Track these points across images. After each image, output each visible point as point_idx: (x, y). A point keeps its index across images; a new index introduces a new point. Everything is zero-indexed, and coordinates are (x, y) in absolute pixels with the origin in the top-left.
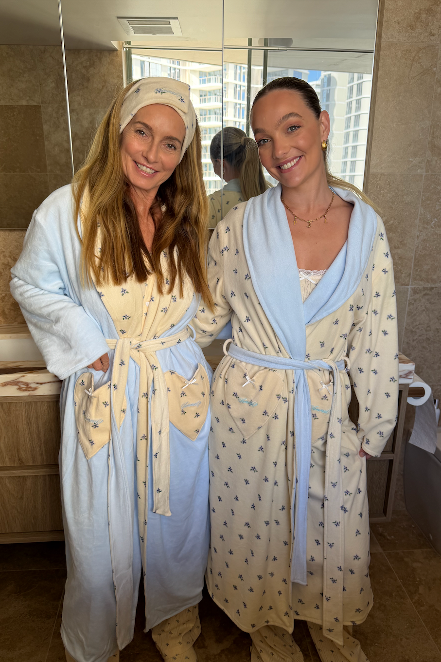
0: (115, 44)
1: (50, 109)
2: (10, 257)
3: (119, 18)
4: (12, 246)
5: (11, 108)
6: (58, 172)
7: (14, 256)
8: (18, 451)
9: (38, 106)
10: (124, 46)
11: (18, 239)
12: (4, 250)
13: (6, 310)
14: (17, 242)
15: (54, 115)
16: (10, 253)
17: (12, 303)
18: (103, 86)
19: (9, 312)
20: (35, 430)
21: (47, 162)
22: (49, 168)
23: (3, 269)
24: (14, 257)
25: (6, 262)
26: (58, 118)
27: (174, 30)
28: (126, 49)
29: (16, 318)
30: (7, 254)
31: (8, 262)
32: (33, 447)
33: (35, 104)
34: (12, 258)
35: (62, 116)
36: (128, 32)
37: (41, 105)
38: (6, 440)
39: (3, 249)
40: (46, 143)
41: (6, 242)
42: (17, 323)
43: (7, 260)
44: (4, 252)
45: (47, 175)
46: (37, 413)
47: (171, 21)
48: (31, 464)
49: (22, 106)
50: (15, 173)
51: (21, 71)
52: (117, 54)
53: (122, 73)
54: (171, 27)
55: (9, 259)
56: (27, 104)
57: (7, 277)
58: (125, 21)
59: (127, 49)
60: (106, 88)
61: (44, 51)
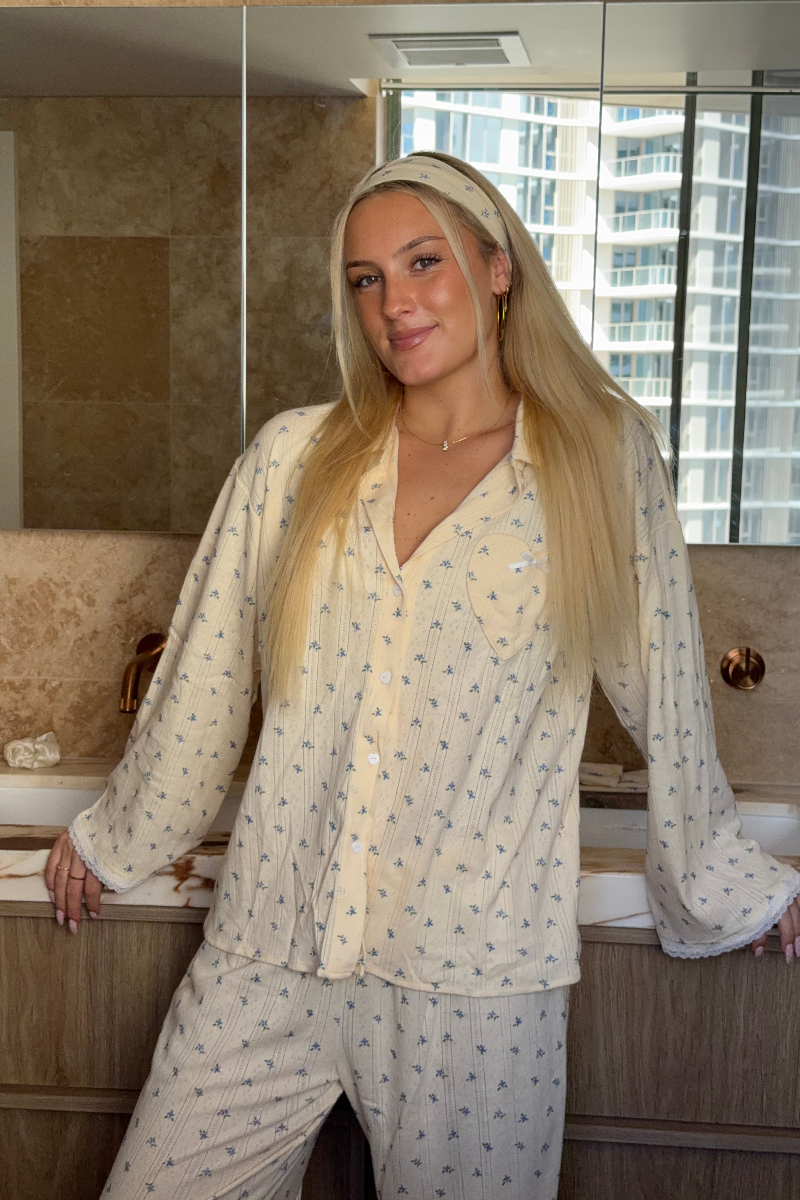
0: (360, 85)
1: (190, 246)
2: (81, 596)
3: (372, 36)
4: (88, 572)
5: (97, 244)
6: (195, 400)
7: (91, 593)
8: (57, 1047)
9: (161, 239)
10: (383, 86)
11: (105, 554)
12: (68, 579)
13: (55, 720)
14: (99, 562)
15: (201, 262)
16: (82, 585)
17: (72, 706)
18: (323, 183)
19: (63, 726)
20: (103, 995)
21: (173, 375)
22: (175, 391)
23: (62, 624)
24: (89, 597)
25: (70, 607)
26: (208, 268)
27: (509, 56)
28: (388, 94)
29: (75, 742)
30: (75, 588)
31: (75, 608)
32: (94, 1039)
33: (154, 234)
34: (85, 598)
35: (218, 264)
36: (394, 62)
37: (170, 236)
38: (35, 1016)
39: (66, 576)
40: (174, 329)
41: (76, 562)
42: (77, 753)
43: (74, 602)
44: (68, 583)
45: (168, 407)
46: (112, 951)
47: (502, 39)
48: (83, 1083)
49: (122, 240)
50: (89, 402)
51: (128, 157)
52: (364, 106)
53: (374, 151)
54: (502, 51)
55: (78, 601)
56: (134, 235)
57: (68, 642)
58: (388, 41)
59: (391, 93)
60: (331, 186)
61: (189, 109)
